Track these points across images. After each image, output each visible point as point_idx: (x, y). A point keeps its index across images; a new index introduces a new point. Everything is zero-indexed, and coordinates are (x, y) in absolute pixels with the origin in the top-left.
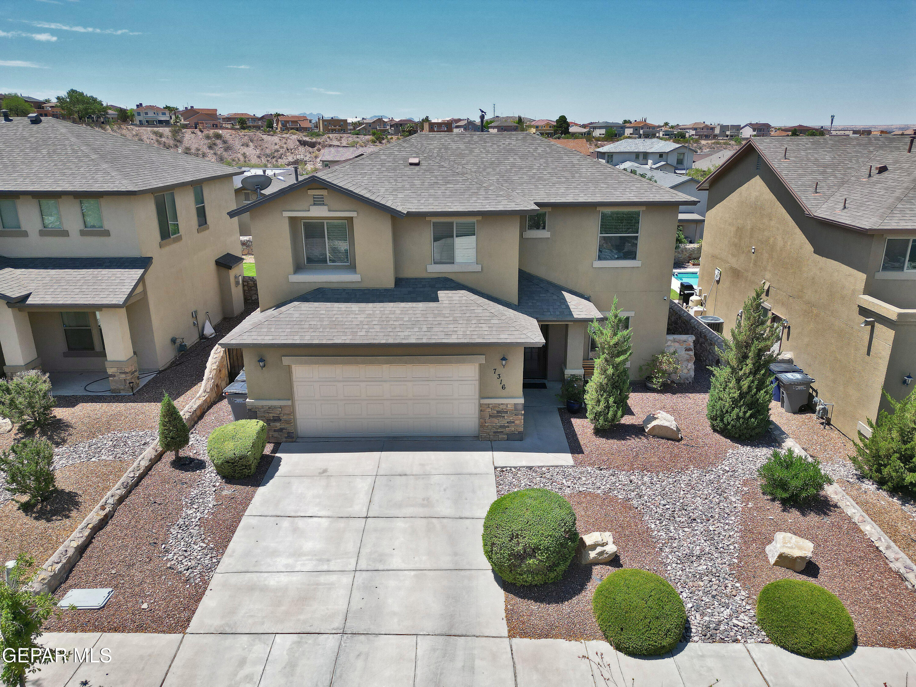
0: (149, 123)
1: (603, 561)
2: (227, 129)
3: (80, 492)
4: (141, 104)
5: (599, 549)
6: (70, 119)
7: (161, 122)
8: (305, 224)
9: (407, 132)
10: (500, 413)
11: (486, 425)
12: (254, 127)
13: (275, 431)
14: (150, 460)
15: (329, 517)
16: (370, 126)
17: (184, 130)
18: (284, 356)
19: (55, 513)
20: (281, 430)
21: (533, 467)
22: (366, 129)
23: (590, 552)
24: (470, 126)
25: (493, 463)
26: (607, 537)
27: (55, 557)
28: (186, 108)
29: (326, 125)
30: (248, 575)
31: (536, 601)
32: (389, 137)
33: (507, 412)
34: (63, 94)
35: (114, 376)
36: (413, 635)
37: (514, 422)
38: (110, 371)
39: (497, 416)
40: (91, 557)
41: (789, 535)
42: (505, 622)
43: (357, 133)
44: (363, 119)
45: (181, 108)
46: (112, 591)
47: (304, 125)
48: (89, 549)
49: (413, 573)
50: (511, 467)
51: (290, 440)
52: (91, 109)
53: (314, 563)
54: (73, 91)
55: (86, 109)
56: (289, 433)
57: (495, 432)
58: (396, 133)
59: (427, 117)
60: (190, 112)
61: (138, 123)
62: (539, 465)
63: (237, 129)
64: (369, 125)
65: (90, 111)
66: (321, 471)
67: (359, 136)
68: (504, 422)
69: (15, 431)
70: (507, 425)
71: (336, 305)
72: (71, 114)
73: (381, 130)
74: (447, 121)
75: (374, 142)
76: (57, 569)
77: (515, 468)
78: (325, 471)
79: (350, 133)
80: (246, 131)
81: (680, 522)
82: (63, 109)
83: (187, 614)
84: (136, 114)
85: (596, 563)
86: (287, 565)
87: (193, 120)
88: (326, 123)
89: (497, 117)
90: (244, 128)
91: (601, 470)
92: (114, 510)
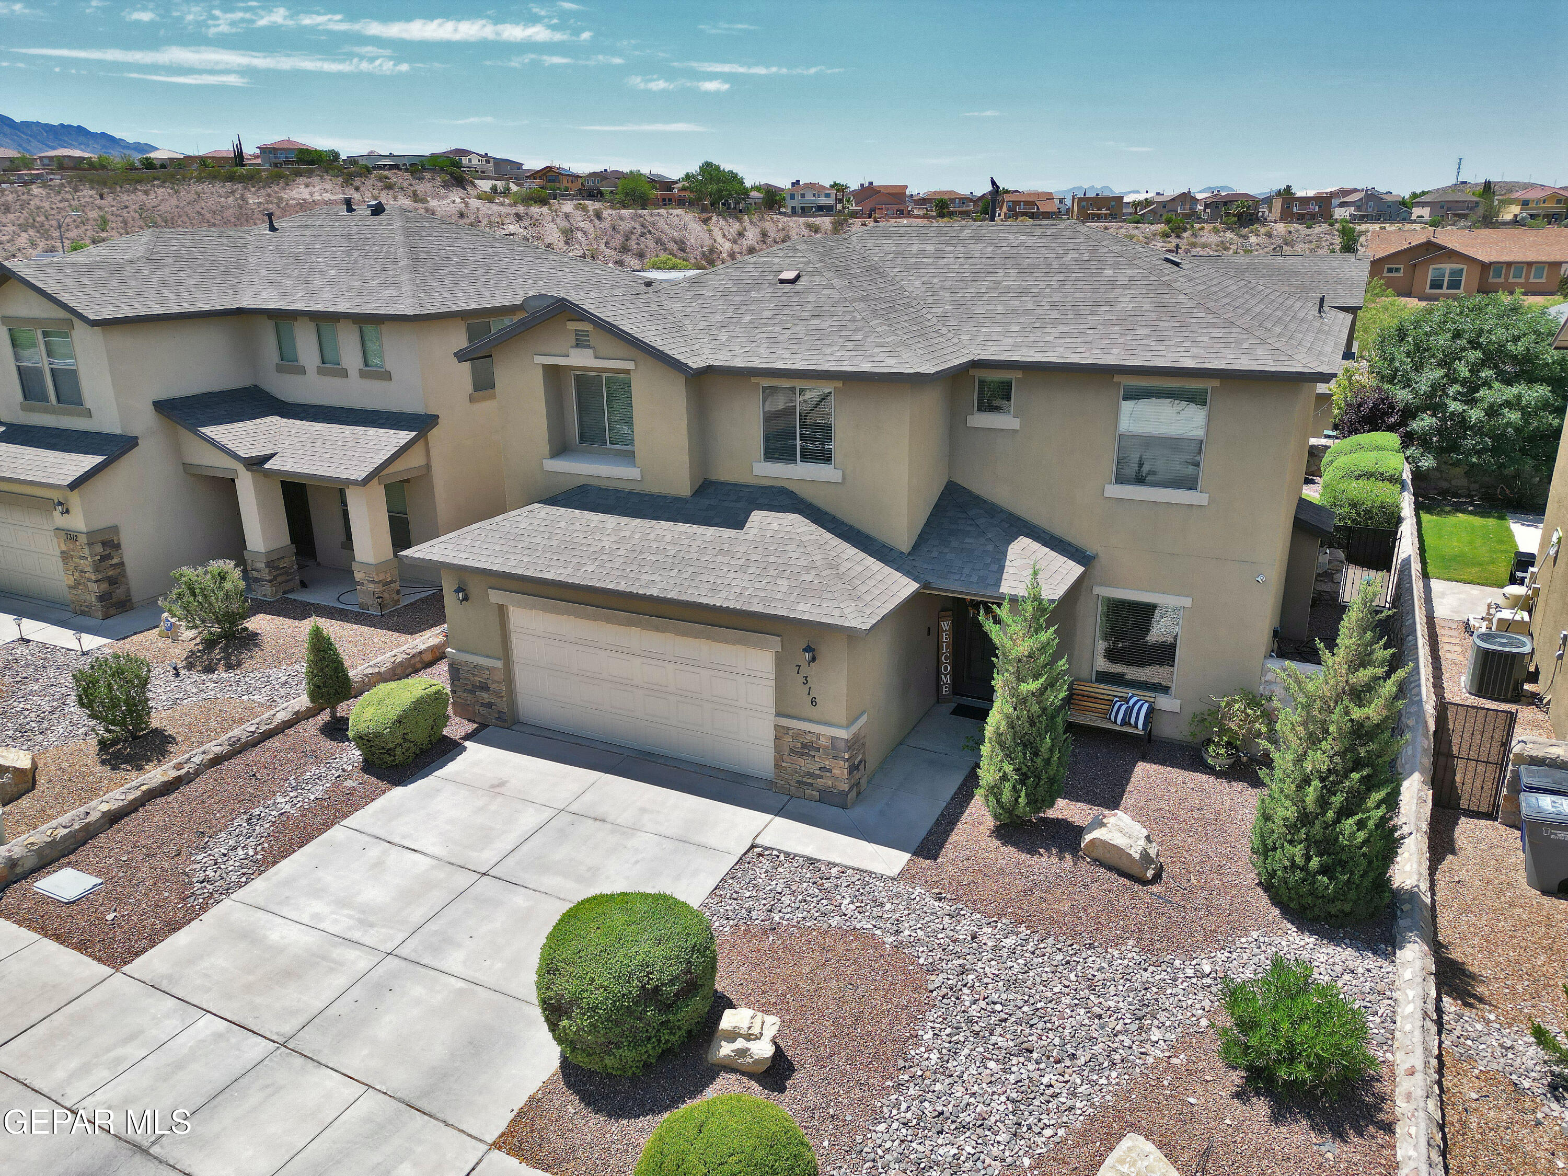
0: (805, 211)
1: (748, 1069)
2: (917, 217)
3: (180, 738)
4: (798, 181)
5: (740, 1043)
6: (698, 205)
7: (820, 208)
8: (578, 377)
9: (1234, 216)
10: (807, 748)
11: (784, 764)
12: (962, 213)
13: (483, 705)
14: (297, 713)
15: (436, 858)
16: (1164, 207)
17: (851, 221)
18: (491, 588)
19: (128, 760)
20: (490, 705)
21: (818, 861)
22: (1156, 213)
23: (723, 1043)
24: (1371, 203)
25: (757, 836)
26: (771, 1025)
27: (64, 819)
28: (862, 185)
29: (1083, 207)
30: (260, 914)
31: (582, 1100)
32: (1197, 226)
33: (818, 750)
34: (694, 168)
35: (362, 584)
36: (363, 1083)
37: (830, 771)
38: (358, 576)
39: (802, 754)
40: (119, 831)
41: (1150, 1147)
42: (512, 1116)
43: (1136, 220)
44: (1158, 194)
45: (854, 186)
46: (102, 884)
47: (1045, 207)
48: (126, 819)
49: (460, 984)
50: (780, 851)
51: (501, 724)
52: (727, 190)
53: (351, 922)
54: (708, 165)
55: (720, 191)
56: (500, 712)
57: (798, 782)
58: (1212, 219)
59: (1289, 187)
60: (868, 192)
61: (789, 210)
62: (832, 861)
63: (933, 217)
64: (1164, 204)
65: (724, 193)
66: (496, 782)
67: (1140, 225)
68: (813, 767)
69: (198, 640)
70: (817, 772)
71: (589, 515)
72: (700, 199)
73: (1183, 214)
74: (1327, 193)
75: (1166, 235)
76: (59, 836)
77: (787, 854)
78: (502, 784)
79: (1124, 221)
80: (946, 219)
81: (994, 1045)
82: (692, 191)
83: (143, 944)
84: (788, 197)
85: (730, 1068)
86: (317, 916)
87: (869, 204)
88: (1084, 204)
89: (1465, 183)
90: (942, 215)
91: (940, 899)
92: (197, 773)
